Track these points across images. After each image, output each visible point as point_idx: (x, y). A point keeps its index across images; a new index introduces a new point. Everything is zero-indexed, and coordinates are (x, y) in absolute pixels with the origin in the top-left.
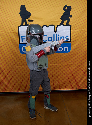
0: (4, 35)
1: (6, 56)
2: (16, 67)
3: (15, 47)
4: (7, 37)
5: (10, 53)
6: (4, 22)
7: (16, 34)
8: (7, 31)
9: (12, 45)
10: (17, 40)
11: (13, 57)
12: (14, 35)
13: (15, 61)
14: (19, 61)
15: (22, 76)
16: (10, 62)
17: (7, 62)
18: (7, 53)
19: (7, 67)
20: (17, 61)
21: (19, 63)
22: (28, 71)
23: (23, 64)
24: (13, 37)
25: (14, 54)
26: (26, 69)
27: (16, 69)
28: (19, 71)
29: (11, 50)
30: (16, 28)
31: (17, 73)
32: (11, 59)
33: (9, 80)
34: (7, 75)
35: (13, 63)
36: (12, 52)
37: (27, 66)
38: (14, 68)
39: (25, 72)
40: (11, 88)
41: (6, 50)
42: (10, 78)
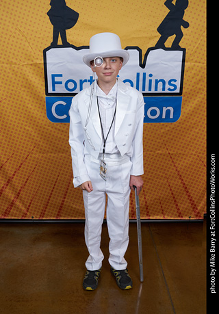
0: (8, 70)
3: (34, 104)
4: (14, 77)
5: (22, 118)
6: (8, 37)
7: (37, 69)
8: (14, 61)
9: (28, 98)
10: (40, 86)
11: (30, 129)
12: (32, 71)
13: (34, 141)
14: (45, 141)
15: (52, 179)
16: (22, 141)
17: (15, 142)
18: (14, 120)
19: (14, 156)
20: (38, 140)
21: (44, 145)
22: (67, 167)
23: (55, 148)
24: (29, 78)
25: (33, 122)
26: (61, 161)
27: (35, 160)
28: (45, 166)
29: (24, 112)
30: (37, 52)
31: (39, 171)
32: (25, 134)
33: (19, 188)
34: (14, 175)
35: (28, 147)
36: (26, 116)
37: (64, 155)
38: (32, 159)
39: (58, 170)
40: (23, 208)
41: (12, 111)
42: (20, 182)
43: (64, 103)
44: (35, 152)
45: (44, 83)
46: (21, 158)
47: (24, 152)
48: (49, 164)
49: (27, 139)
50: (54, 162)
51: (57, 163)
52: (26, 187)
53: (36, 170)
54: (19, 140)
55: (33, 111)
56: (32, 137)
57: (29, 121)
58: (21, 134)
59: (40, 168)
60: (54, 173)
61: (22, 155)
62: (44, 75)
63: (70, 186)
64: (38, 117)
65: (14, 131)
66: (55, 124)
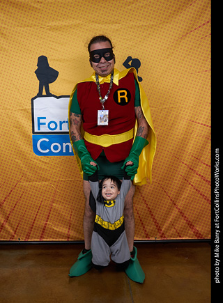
2: (24, 184)
3: (23, 141)
4: (8, 119)
5: (13, 153)
8: (8, 107)
9: (18, 136)
10: (28, 126)
11: (19, 161)
12: (22, 115)
13: (22, 171)
14: (32, 172)
15: (36, 204)
16: (13, 171)
17: (6, 172)
18: (6, 154)
19: (5, 184)
20: (26, 170)
21: (31, 175)
22: (49, 193)
23: (39, 177)
24: (20, 120)
25: (21, 156)
26: (45, 188)
27: (23, 187)
28: (31, 193)
29: (15, 147)
30: (27, 100)
31: (26, 197)
32: (15, 166)
33: (8, 213)
34: (4, 201)
35: (18, 176)
36: (16, 151)
37: (47, 183)
38: (20, 186)
39: (42, 197)
40: (11, 231)
41: (5, 147)
42: (10, 207)
43: (47, 140)
44: (22, 181)
45: (31, 124)
46: (11, 186)
47: (13, 181)
48: (34, 191)
49: (17, 170)
50: (38, 189)
51: (41, 191)
52: (15, 212)
53: (23, 196)
54: (10, 170)
55: (21, 147)
56: (20, 168)
57: (18, 155)
58: (12, 165)
59: (27, 195)
60: (38, 199)
61: (12, 183)
62: (31, 118)
63: (52, 210)
64: (26, 151)
65: (6, 163)
66: (40, 157)
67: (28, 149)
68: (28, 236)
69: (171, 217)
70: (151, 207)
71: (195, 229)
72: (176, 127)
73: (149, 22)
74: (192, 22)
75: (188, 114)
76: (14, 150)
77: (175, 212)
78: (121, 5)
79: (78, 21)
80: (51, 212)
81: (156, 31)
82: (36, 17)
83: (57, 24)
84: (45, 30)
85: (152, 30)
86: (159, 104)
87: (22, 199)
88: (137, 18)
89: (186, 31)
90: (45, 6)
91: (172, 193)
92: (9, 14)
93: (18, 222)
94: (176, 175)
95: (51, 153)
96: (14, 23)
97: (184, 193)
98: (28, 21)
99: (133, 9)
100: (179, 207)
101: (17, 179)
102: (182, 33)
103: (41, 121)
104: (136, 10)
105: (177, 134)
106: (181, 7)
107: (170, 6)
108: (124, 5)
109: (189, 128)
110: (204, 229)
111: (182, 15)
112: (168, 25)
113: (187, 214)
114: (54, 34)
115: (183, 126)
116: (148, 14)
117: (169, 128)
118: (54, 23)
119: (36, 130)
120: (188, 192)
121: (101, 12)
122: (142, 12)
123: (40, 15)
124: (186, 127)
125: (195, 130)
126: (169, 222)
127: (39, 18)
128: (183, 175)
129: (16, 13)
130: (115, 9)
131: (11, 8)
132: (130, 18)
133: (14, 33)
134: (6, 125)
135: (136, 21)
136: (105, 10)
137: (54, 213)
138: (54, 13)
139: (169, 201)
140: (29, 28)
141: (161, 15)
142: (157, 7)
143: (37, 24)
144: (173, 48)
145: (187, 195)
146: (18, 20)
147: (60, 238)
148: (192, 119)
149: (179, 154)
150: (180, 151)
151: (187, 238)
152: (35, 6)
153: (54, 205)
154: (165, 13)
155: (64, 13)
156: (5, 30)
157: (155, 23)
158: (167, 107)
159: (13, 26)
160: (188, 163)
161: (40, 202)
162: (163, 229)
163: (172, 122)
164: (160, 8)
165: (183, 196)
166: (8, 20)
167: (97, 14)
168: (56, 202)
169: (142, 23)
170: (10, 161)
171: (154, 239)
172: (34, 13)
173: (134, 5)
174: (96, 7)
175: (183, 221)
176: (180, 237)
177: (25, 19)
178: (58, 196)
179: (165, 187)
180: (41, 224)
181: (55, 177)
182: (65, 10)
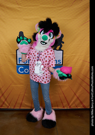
0: (4, 56)
1: (4, 75)
2: (13, 86)
3: (12, 68)
4: (6, 58)
5: (8, 73)
6: (4, 46)
7: (14, 56)
8: (6, 53)
9: (10, 66)
10: (14, 62)
11: (11, 76)
12: (12, 57)
13: (12, 80)
14: (16, 81)
15: (18, 94)
16: (8, 80)
17: (5, 81)
18: (5, 73)
19: (5, 86)
20: (14, 80)
21: (16, 82)
22: (23, 90)
23: (19, 83)
24: (11, 59)
25: (12, 74)
26: (22, 88)
27: (13, 87)
28: (16, 89)
29: (9, 70)
30: (14, 51)
31: (14, 91)
32: (9, 78)
33: (6, 97)
34: (5, 92)
35: (10, 82)
36: (10, 72)
37: (22, 85)
38: (11, 87)
39: (20, 91)
40: (8, 105)
41: (5, 70)
42: (7, 95)
43: (23, 68)
44: (12, 84)
45: (16, 61)
46: (7, 86)
47: (8, 84)
48: (17, 89)
49: (10, 80)
50: (19, 88)
51: (20, 88)
52: (9, 97)
53: (12, 91)
54: (7, 80)
55: (12, 70)
56: (11, 79)
57: (11, 73)
58: (8, 78)
59: (14, 90)
60: (19, 92)
61: (8, 85)
62: (16, 58)
63: (25, 96)
64: (14, 72)
65: (5, 77)
66: (20, 74)
67: (15, 71)
68: (14, 107)
69: (74, 100)
70: (66, 96)
71: (83, 104)
72: (78, 63)
73: (68, 18)
74: (86, 19)
75: (83, 58)
76: (8, 71)
77: (75, 98)
78: (56, 10)
79: (37, 17)
80: (24, 97)
81: (70, 22)
82: (18, 14)
83: (28, 18)
84: (22, 20)
85: (69, 21)
86: (71, 53)
87: (12, 92)
88: (62, 16)
89: (83, 22)
90: (23, 10)
91: (75, 90)
92: (7, 13)
93: (10, 101)
94: (77, 83)
95: (24, 73)
96: (9, 16)
97: (79, 90)
98: (15, 16)
99: (61, 12)
100: (77, 96)
101: (10, 83)
102: (82, 23)
103: (20, 59)
104: (62, 12)
105: (78, 66)
106: (82, 12)
107: (77, 11)
108: (57, 10)
109: (83, 64)
110: (87, 104)
111: (82, 15)
112: (76, 19)
113: (80, 98)
114: (26, 22)
115: (81, 63)
116: (67, 15)
117: (75, 63)
118: (26, 17)
119: (18, 63)
120: (81, 90)
121: (47, 13)
122: (65, 13)
123: (20, 13)
124: (82, 63)
125: (85, 64)
126: (73, 102)
127: (20, 15)
128: (79, 83)
129: (10, 12)
130: (53, 12)
131: (8, 10)
132: (59, 16)
133: (9, 21)
134: (5, 61)
135: (62, 17)
136: (49, 12)
137: (26, 98)
138: (26, 13)
139: (73, 93)
140: (15, 19)
141: (73, 15)
142: (72, 11)
143: (19, 17)
144: (78, 29)
145: (81, 91)
146: (10, 16)
147: (28, 107)
148: (84, 60)
149: (78, 74)
150: (79, 73)
151: (80, 108)
152: (18, 9)
153: (26, 94)
154: (75, 14)
155: (31, 13)
156: (5, 20)
157: (70, 19)
158: (74, 55)
159: (8, 18)
160: (81, 78)
161: (20, 93)
162: (70, 104)
163: (76, 61)
164: (73, 12)
165: (79, 91)
166: (6, 15)
167: (45, 14)
168: (26, 93)
169: (65, 18)
170: (7, 76)
171: (66, 108)
172: (18, 12)
173: (61, 10)
174: (45, 11)
175: (78, 101)
176: (77, 107)
177: (14, 15)
178: (27, 91)
179: (72, 88)
180: (20, 102)
181: (26, 83)
182: (31, 11)
